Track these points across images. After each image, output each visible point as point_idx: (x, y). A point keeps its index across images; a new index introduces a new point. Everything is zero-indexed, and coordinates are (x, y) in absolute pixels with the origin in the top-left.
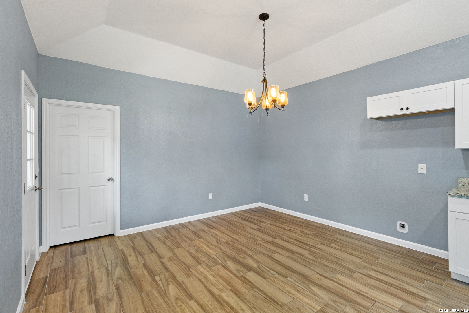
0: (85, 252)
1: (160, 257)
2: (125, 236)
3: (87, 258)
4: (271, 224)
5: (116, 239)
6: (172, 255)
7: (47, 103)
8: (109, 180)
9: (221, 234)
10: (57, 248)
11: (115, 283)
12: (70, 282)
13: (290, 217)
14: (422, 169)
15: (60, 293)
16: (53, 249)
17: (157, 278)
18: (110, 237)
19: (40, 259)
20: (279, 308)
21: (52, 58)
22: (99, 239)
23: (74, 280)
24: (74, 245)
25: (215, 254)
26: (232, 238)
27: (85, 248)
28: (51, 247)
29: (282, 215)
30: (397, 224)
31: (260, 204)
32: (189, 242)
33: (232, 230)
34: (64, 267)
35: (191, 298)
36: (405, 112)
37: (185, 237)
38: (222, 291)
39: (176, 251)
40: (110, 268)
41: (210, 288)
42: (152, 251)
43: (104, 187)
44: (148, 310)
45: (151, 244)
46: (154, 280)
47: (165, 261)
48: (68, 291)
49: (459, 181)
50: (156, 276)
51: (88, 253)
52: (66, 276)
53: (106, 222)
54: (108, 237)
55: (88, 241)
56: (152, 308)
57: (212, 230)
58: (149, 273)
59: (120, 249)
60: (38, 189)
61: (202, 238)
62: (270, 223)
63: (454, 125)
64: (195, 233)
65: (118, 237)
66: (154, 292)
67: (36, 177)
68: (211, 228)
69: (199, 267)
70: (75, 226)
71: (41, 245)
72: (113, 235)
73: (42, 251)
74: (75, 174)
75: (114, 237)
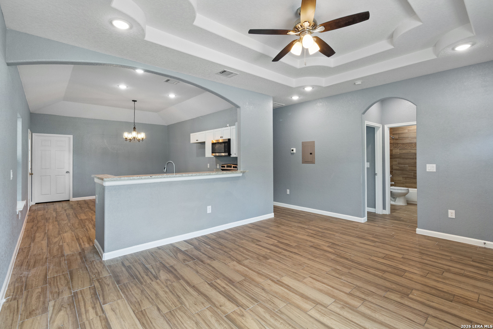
2: (75, 201)
7: (34, 135)
16: (37, 204)
22: (61, 202)
36: (197, 142)
43: (64, 176)
53: (65, 193)
54: (66, 201)
59: (71, 204)
60: (31, 174)
70: (49, 194)
71: (32, 201)
72: (69, 200)
73: (32, 204)
74: (49, 169)
75: (70, 202)
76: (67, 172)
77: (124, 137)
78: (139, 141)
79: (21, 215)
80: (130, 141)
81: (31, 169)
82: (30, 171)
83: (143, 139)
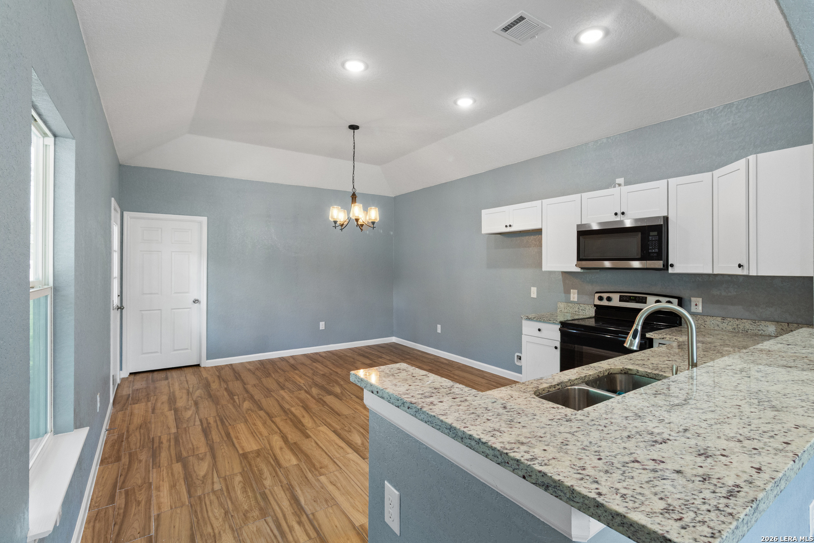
0: (167, 378)
1: (244, 383)
2: (212, 367)
3: (169, 383)
4: (390, 360)
5: (202, 369)
6: (258, 382)
7: (129, 217)
8: (194, 302)
9: (323, 367)
10: (137, 375)
11: (194, 399)
12: (152, 398)
13: (420, 353)
14: (534, 292)
15: (144, 404)
16: (133, 375)
17: (236, 398)
18: (195, 368)
19: (121, 382)
20: (337, 416)
21: (134, 167)
22: (183, 369)
23: (155, 397)
24: (156, 373)
25: (304, 382)
26: (333, 371)
27: (167, 375)
28: (131, 374)
29: (413, 351)
30: (514, 356)
31: (394, 339)
32: (282, 373)
33: (337, 363)
34: (145, 388)
35: (261, 409)
36: (509, 230)
37: (280, 369)
38: (292, 406)
39: (264, 380)
40: (191, 390)
41: (284, 405)
42: (237, 379)
43: (188, 309)
44: (220, 414)
45: (238, 374)
46: (233, 399)
47: (249, 387)
48: (150, 404)
49: (558, 305)
50: (235, 396)
51: (170, 380)
52: (148, 394)
53: (191, 350)
54: (193, 368)
55: (171, 370)
56: (224, 413)
57: (314, 364)
58: (228, 394)
59: (204, 377)
60: (120, 308)
61: (298, 370)
62: (388, 358)
63: (541, 246)
64: (294, 366)
65: (204, 367)
66: (230, 406)
67: (119, 296)
68: (315, 362)
69: (282, 392)
70: (157, 352)
71: (121, 369)
72: (198, 365)
73: (123, 376)
74: (157, 294)
75: (200, 368)
76: (196, 301)
77: (330, 219)
78: (362, 230)
79: (100, 402)
80: (341, 229)
81: (121, 296)
82: (116, 301)
83: (373, 223)
